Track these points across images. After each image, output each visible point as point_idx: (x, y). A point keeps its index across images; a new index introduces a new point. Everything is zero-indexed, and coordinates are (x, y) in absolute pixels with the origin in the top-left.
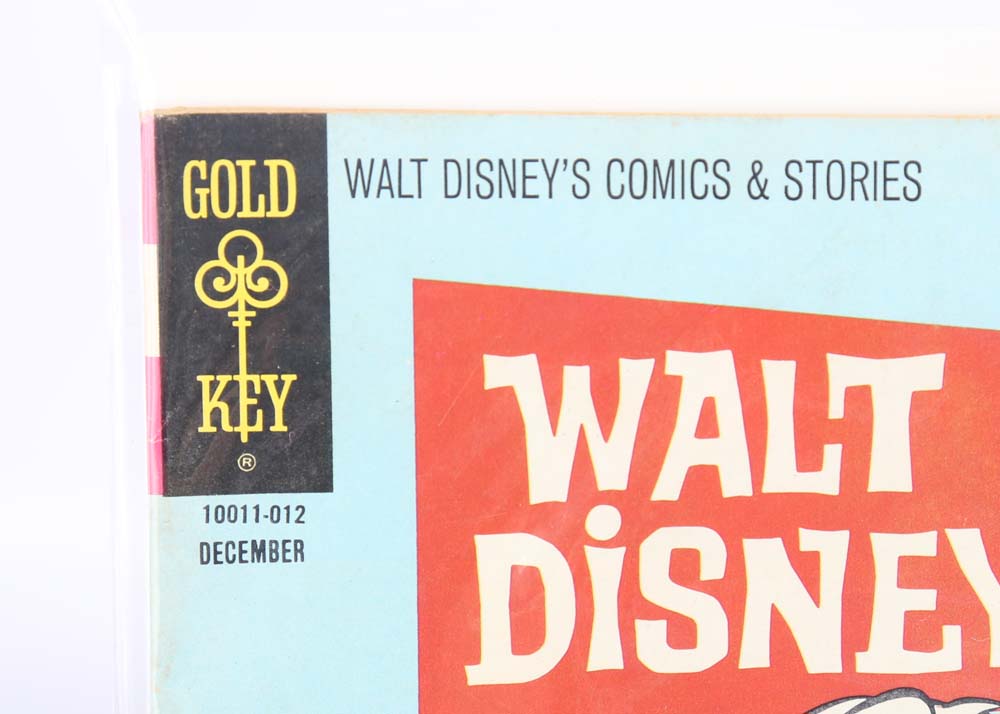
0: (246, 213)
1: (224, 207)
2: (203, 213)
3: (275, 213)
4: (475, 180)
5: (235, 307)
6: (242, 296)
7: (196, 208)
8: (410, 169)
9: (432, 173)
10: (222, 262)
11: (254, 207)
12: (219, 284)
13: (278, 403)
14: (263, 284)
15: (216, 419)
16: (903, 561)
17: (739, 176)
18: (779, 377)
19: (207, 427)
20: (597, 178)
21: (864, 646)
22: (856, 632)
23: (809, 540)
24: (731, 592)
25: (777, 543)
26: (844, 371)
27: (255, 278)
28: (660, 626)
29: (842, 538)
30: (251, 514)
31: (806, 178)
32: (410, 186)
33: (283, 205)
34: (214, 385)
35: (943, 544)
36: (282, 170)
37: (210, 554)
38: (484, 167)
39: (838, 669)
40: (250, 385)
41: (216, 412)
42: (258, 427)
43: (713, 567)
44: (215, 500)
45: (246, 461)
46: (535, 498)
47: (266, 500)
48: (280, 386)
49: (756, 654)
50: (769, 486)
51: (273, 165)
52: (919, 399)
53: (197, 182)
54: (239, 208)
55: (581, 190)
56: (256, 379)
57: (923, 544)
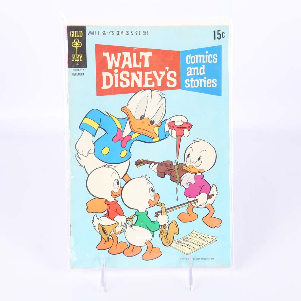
0: (77, 37)
1: (75, 36)
2: (72, 37)
3: (80, 37)
4: (102, 33)
5: (76, 47)
6: (77, 46)
7: (72, 36)
8: (95, 32)
9: (97, 32)
10: (75, 42)
11: (78, 36)
12: (74, 45)
13: (81, 58)
14: (79, 45)
15: (74, 60)
16: (148, 75)
17: (130, 33)
18: (135, 55)
19: (73, 60)
20: (115, 33)
21: (144, 84)
22: (143, 83)
23: (138, 73)
24: (130, 79)
25: (135, 73)
26: (141, 54)
27: (78, 44)
28: (122, 82)
29: (142, 72)
30: (78, 70)
31: (137, 33)
32: (95, 34)
33: (81, 36)
34: (74, 56)
35: (152, 73)
36: (81, 32)
37: (73, 74)
38: (103, 32)
39: (141, 86)
40: (78, 56)
41: (74, 59)
42: (79, 60)
43: (128, 76)
44: (74, 68)
45: (77, 64)
46: (109, 68)
47: (80, 69)
48: (81, 56)
49: (133, 85)
50: (134, 67)
51: (80, 31)
52: (149, 57)
53: (72, 33)
54: (76, 36)
55: (113, 34)
56: (78, 55)
57: (150, 73)
